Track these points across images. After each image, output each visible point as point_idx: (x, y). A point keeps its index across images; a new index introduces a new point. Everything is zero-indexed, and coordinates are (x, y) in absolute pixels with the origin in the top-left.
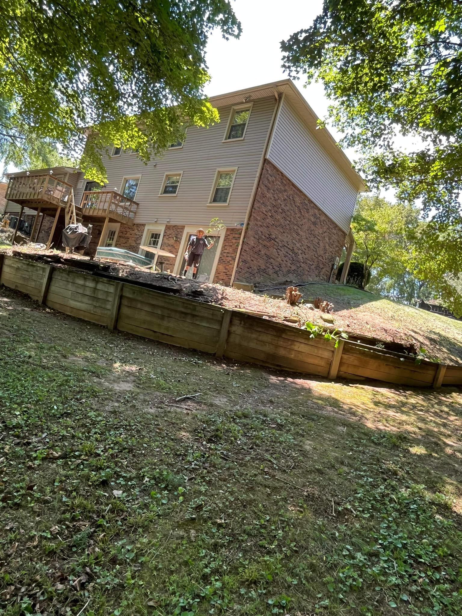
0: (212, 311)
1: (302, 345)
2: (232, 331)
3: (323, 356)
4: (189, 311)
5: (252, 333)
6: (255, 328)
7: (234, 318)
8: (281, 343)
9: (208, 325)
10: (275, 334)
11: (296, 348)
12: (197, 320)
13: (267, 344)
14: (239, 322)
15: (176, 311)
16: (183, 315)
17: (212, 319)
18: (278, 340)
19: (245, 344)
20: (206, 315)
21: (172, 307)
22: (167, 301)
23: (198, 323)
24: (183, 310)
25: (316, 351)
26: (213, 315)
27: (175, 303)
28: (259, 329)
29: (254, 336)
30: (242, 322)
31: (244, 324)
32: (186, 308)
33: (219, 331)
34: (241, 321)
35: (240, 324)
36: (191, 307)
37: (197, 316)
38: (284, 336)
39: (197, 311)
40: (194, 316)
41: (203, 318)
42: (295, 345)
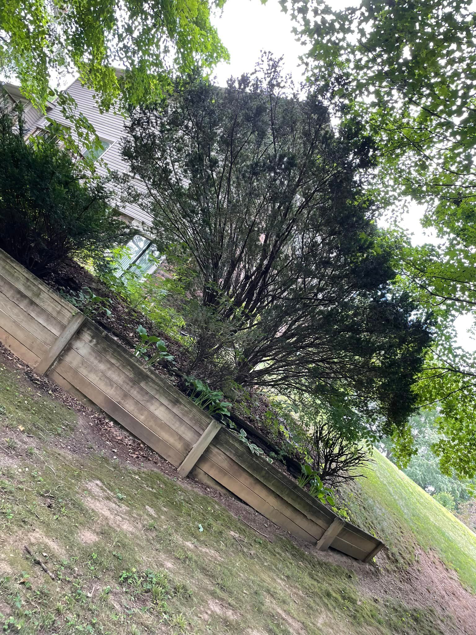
0: (60, 306)
1: (162, 409)
2: (74, 347)
3: (183, 436)
4: (29, 294)
5: (100, 361)
6: (108, 357)
7: (85, 329)
8: (134, 393)
9: (45, 324)
10: (132, 376)
11: (152, 408)
12: (32, 311)
13: (115, 385)
14: (90, 338)
15: (11, 286)
16: (18, 296)
17: (55, 318)
18: (132, 387)
19: (83, 371)
20: (50, 309)
21: (9, 278)
22: (7, 267)
23: (33, 314)
24: (22, 289)
25: (177, 424)
26: (59, 313)
27: (16, 274)
28: (113, 361)
29: (102, 367)
30: (95, 340)
31: (96, 345)
32: (28, 288)
33: (56, 339)
34: (93, 337)
35: (91, 341)
36: (35, 289)
37: (37, 305)
38: (142, 384)
39: (41, 299)
40: (32, 303)
41: (43, 311)
42: (152, 404)
